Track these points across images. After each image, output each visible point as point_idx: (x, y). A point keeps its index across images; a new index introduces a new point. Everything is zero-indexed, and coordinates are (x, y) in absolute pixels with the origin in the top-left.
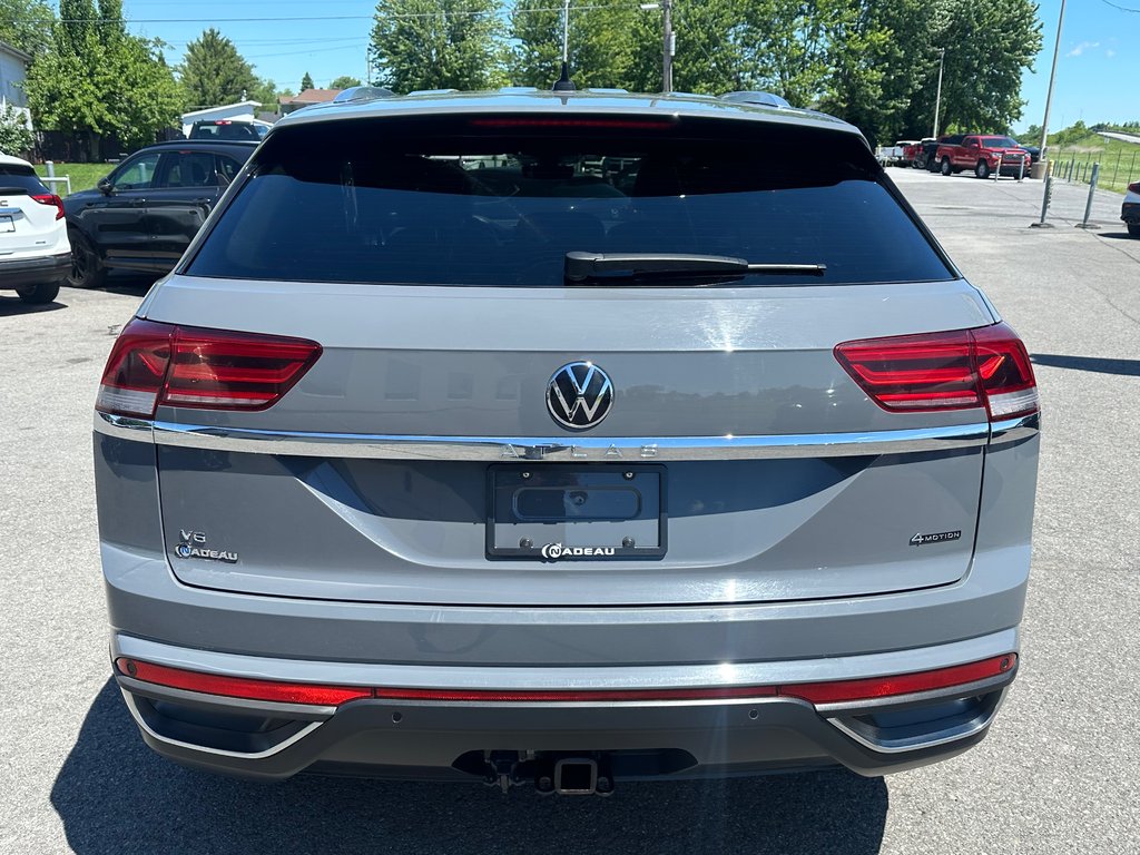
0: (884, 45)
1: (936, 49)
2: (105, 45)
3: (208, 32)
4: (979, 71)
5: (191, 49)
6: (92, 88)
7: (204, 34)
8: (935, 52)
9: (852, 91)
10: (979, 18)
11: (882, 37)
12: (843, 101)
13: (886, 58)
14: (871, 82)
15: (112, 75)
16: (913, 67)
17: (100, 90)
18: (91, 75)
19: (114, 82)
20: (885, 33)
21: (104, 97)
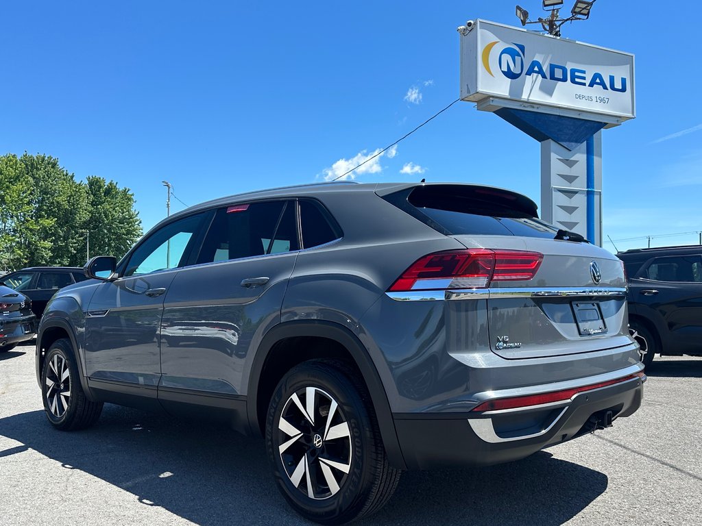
0: (51, 227)
1: (83, 230)
4: (109, 245)
8: (82, 233)
9: (32, 253)
10: (106, 216)
11: (49, 222)
12: (26, 259)
13: (53, 234)
14: (45, 248)
16: (70, 240)
20: (52, 220)
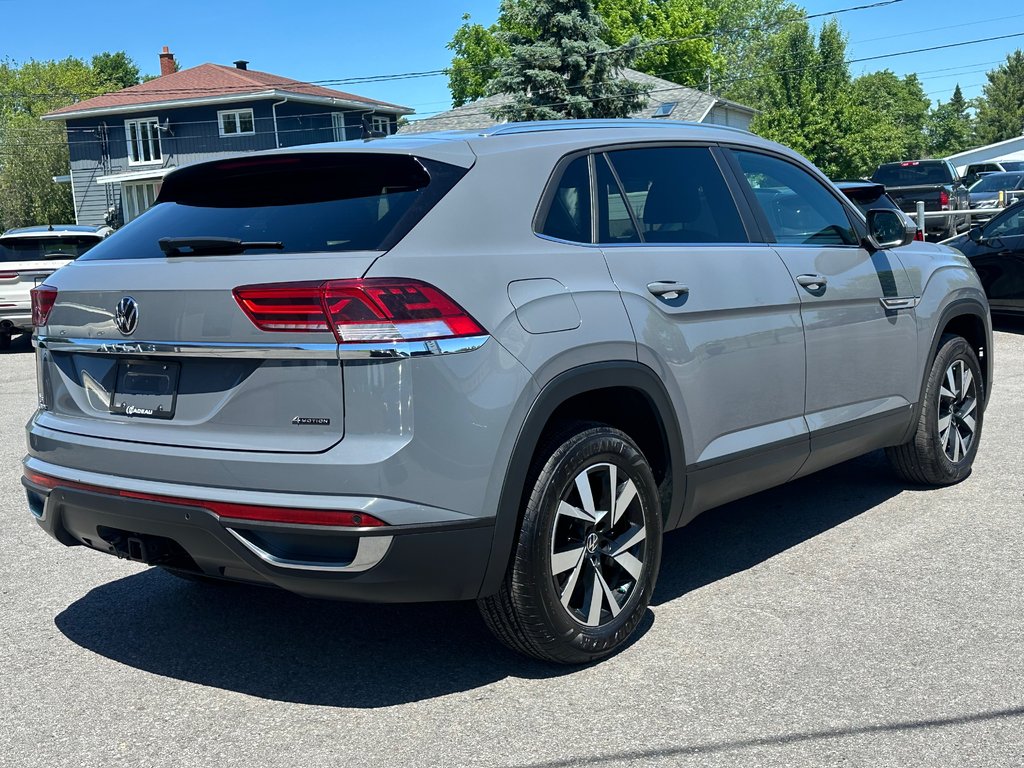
2: (822, 92)
3: (1013, 55)
5: (992, 78)
6: (801, 139)
7: (1008, 58)
15: (823, 123)
17: (811, 140)
18: (802, 125)
19: (824, 132)
21: (815, 147)
